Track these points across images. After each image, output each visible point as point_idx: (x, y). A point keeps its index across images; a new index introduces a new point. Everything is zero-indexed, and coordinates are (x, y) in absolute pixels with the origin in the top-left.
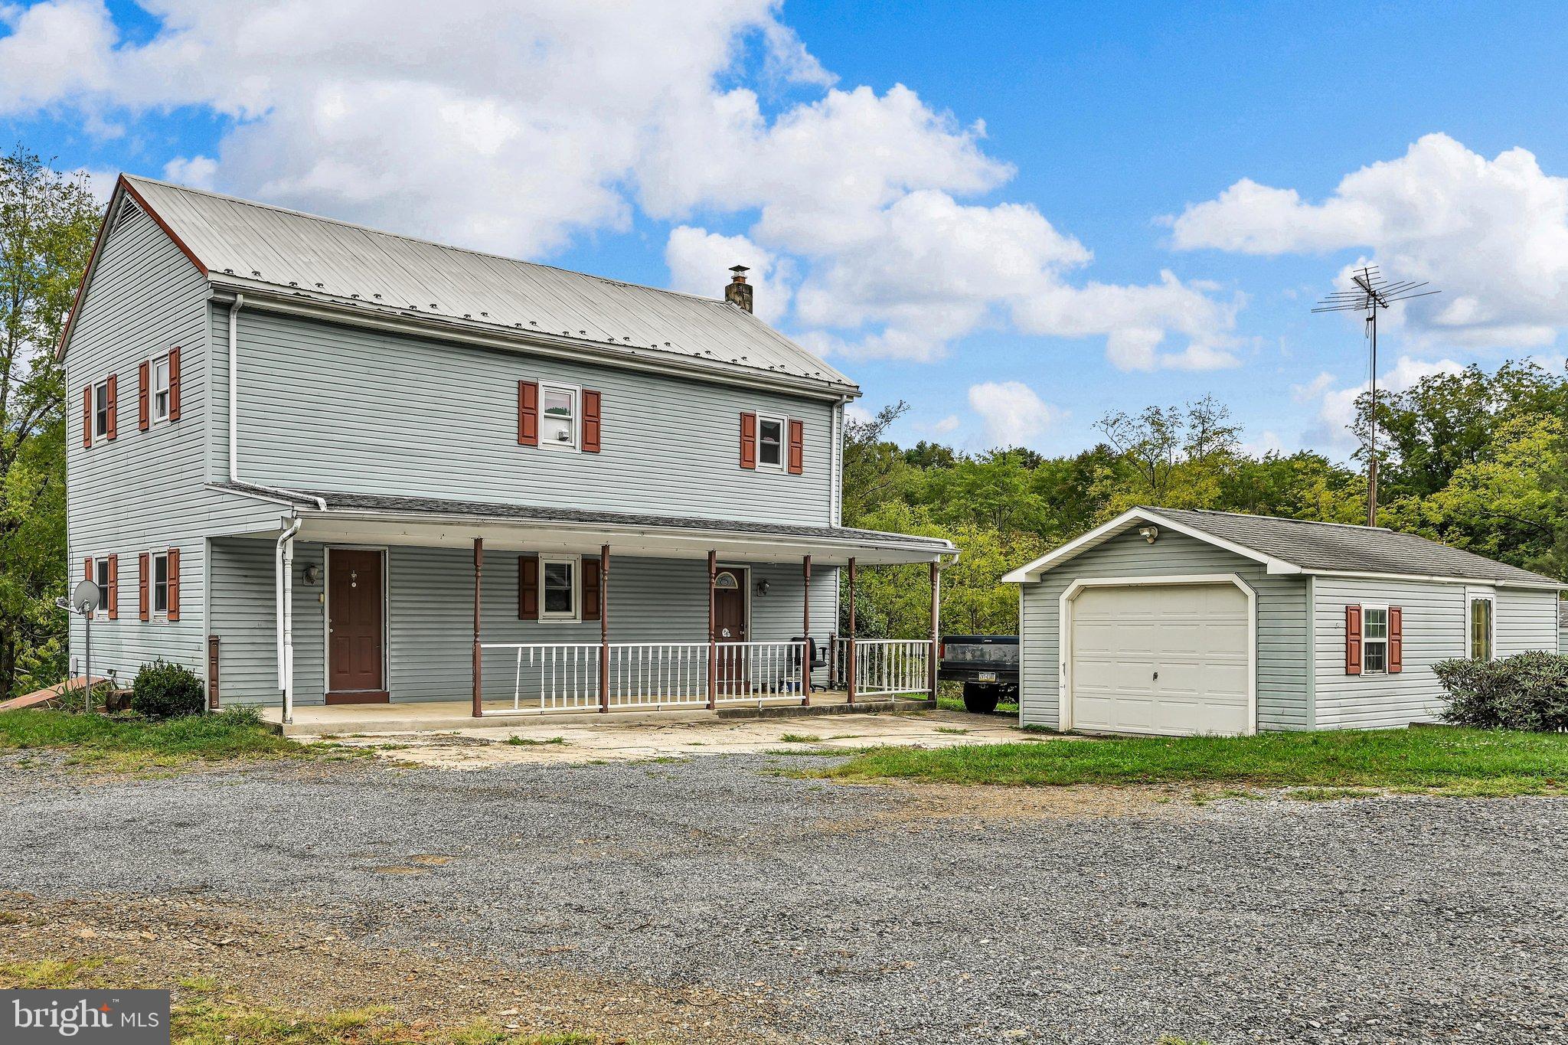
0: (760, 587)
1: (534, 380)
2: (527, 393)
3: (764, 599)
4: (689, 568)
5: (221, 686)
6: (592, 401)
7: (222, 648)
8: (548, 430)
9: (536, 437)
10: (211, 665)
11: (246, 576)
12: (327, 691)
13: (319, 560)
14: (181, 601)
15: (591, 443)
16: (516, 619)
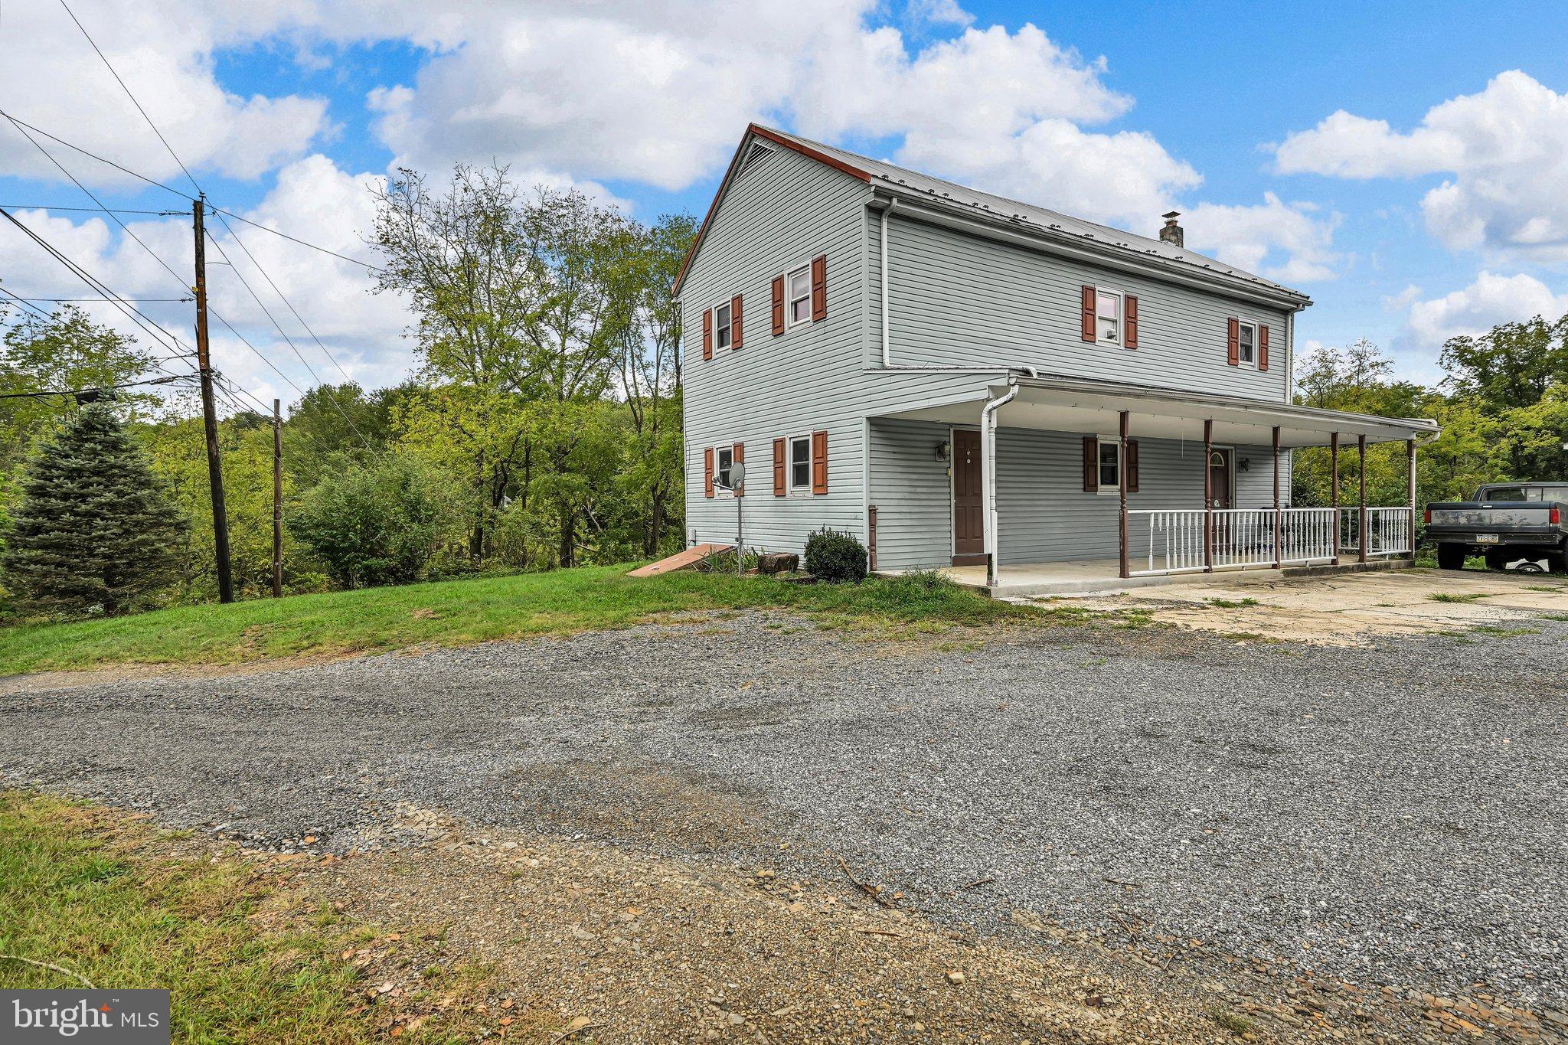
0: (1243, 465)
1: (1092, 286)
2: (1088, 295)
3: (1243, 475)
4: (1195, 448)
5: (879, 550)
6: (1131, 303)
7: (879, 516)
8: (1102, 328)
9: (1094, 335)
10: (871, 531)
11: (894, 453)
12: (953, 555)
13: (947, 439)
14: (830, 477)
15: (1131, 342)
16: (1081, 491)
